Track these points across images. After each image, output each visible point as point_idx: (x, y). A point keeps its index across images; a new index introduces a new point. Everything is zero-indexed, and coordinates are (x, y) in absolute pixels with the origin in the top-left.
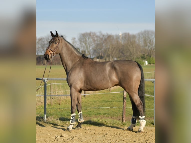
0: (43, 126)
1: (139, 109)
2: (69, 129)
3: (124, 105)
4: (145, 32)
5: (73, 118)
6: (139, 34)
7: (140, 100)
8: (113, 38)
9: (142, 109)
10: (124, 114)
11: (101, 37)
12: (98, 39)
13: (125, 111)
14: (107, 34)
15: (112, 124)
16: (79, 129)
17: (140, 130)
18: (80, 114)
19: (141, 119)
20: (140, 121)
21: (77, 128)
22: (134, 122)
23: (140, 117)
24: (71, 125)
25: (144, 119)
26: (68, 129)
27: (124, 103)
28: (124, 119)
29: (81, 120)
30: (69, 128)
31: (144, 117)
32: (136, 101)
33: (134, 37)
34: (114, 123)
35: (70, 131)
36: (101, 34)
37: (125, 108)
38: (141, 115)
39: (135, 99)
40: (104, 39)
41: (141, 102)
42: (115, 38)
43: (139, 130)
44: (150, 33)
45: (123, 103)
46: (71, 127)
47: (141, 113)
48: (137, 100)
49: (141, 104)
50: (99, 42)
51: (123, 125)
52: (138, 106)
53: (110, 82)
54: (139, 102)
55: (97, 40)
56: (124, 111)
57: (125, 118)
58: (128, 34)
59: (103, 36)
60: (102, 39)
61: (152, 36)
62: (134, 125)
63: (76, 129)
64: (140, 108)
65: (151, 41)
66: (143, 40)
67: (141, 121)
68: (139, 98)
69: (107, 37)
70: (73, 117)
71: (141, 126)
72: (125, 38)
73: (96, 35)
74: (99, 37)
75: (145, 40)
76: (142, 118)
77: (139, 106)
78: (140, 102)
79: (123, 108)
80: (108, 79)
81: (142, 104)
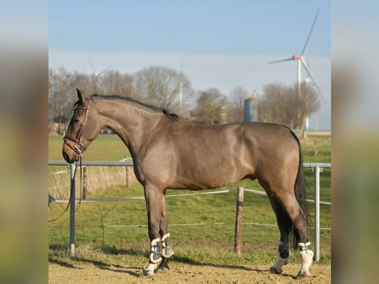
0: (71, 266)
1: (299, 228)
2: (149, 272)
3: (238, 219)
4: (152, 69)
5: (155, 250)
6: (139, 74)
7: (300, 208)
8: (88, 81)
9: (304, 227)
10: (237, 236)
11: (64, 78)
12: (58, 82)
13: (240, 232)
14: (76, 73)
15: (224, 260)
16: (166, 272)
17: (302, 272)
18: (166, 239)
19: (303, 248)
20: (301, 253)
21: (160, 270)
22: (284, 254)
23: (302, 244)
24: (152, 265)
25: (309, 248)
26: (146, 273)
27: (240, 213)
28: (238, 247)
29: (169, 252)
30: (147, 271)
31: (309, 244)
32: (293, 211)
33: (128, 79)
34: (229, 258)
35: (150, 278)
36: (64, 73)
37: (240, 224)
38: (303, 240)
39: (289, 207)
40: (68, 83)
41: (302, 212)
42: (90, 80)
43: (300, 272)
44: (161, 72)
45: (237, 214)
46: (152, 268)
47: (302, 236)
48: (294, 208)
49: (301, 217)
50: (58, 90)
51: (248, 260)
52: (295, 220)
53: (236, 169)
54: (298, 213)
55: (55, 84)
56: (238, 231)
57: (240, 246)
58: (117, 74)
59: (68, 76)
60: (65, 83)
61: (165, 78)
62: (284, 260)
63: (160, 272)
64: (301, 225)
65: (164, 87)
66: (147, 85)
67: (303, 253)
68: (297, 203)
69: (75, 78)
70: (155, 246)
71: (304, 263)
72: (111, 81)
73: (53, 74)
74: (60, 78)
75: (150, 86)
76: (305, 246)
77: (298, 222)
78: (300, 212)
79: (236, 225)
80: (233, 163)
81: (303, 217)
